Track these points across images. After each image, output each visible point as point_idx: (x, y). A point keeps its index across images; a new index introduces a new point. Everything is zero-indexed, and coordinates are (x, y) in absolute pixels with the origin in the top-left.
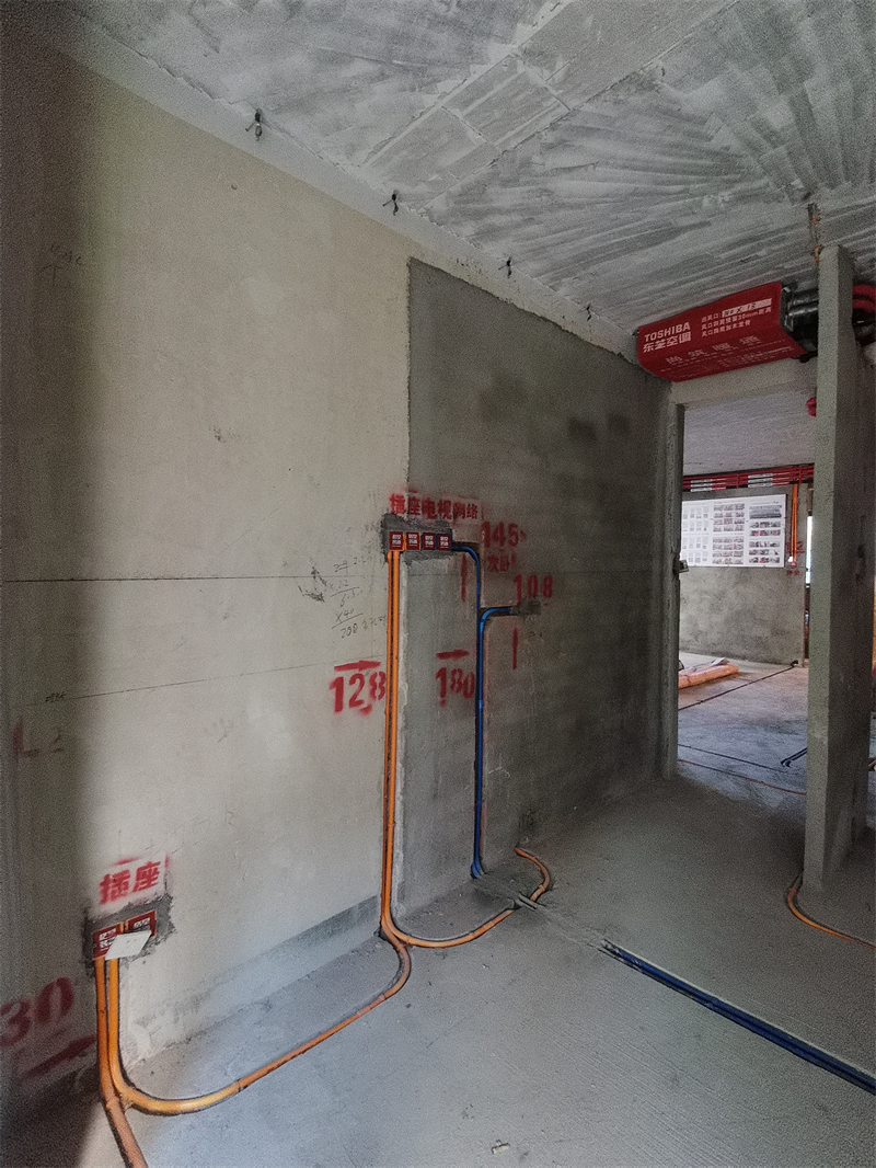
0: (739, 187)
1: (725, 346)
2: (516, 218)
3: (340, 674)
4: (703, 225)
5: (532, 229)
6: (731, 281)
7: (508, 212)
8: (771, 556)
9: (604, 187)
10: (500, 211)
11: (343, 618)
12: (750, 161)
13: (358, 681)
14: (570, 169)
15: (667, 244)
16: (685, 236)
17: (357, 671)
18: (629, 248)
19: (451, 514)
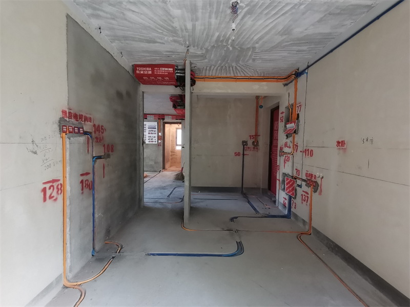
0: (175, 38)
1: (160, 78)
2: (109, 16)
3: (45, 186)
4: (163, 43)
5: (113, 22)
6: (164, 60)
7: (107, 13)
8: (154, 140)
9: (141, 21)
10: (104, 11)
11: (45, 161)
12: (180, 33)
13: (52, 188)
14: (133, 11)
15: (151, 44)
16: (157, 44)
17: (51, 184)
18: (141, 41)
19: (83, 120)
